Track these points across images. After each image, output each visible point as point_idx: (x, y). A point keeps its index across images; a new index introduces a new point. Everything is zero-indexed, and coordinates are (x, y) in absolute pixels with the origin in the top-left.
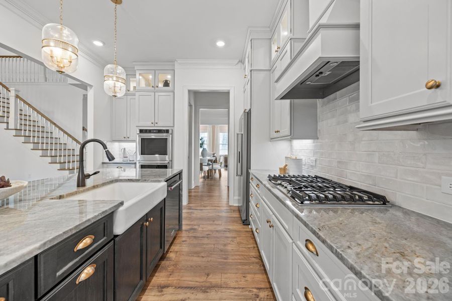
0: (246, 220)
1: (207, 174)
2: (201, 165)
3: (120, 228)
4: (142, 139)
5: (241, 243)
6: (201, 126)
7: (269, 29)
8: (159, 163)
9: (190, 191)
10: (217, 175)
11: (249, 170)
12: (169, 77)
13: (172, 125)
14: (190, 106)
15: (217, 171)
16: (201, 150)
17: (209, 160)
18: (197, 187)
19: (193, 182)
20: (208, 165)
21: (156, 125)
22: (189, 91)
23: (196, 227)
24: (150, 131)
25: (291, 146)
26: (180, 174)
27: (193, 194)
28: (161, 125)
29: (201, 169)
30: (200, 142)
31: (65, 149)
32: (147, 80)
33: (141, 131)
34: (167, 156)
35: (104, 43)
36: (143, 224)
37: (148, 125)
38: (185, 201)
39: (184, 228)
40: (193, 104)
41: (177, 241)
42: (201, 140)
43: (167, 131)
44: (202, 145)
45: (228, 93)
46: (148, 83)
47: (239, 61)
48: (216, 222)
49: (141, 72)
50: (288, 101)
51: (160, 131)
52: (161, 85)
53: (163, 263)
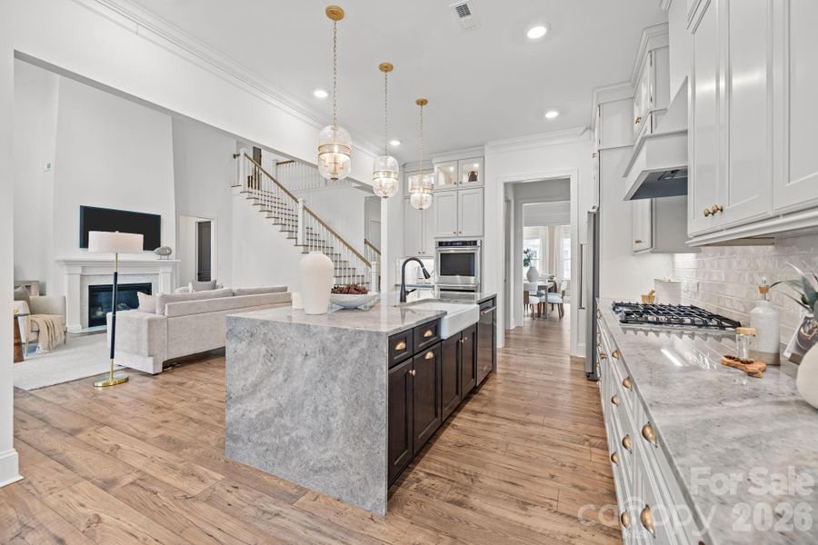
0: (593, 373)
1: (536, 311)
2: (526, 294)
3: (446, 333)
4: (441, 254)
5: (579, 397)
6: (526, 230)
7: (629, 84)
8: (461, 286)
9: (507, 332)
10: (556, 313)
11: (596, 299)
12: (476, 166)
13: (481, 234)
14: (507, 201)
15: (556, 307)
16: (526, 270)
17: (540, 288)
18: (519, 328)
19: (512, 319)
20: (539, 295)
21: (460, 235)
22: (506, 184)
23: (515, 373)
24: (452, 244)
25: (673, 263)
26: (494, 299)
27: (512, 336)
28: (467, 235)
29: (526, 301)
30: (525, 256)
31: (354, 276)
32: (447, 174)
33: (441, 244)
34: (472, 278)
35: (401, 141)
36: (458, 342)
37: (448, 236)
38: (500, 343)
39: (498, 371)
40: (511, 198)
41: (489, 381)
42: (525, 252)
43: (475, 243)
44: (526, 262)
45: (567, 181)
46: (449, 181)
47: (586, 129)
48: (543, 372)
49: (439, 165)
50: (647, 201)
51: (464, 243)
52: (466, 179)
53: (475, 396)
